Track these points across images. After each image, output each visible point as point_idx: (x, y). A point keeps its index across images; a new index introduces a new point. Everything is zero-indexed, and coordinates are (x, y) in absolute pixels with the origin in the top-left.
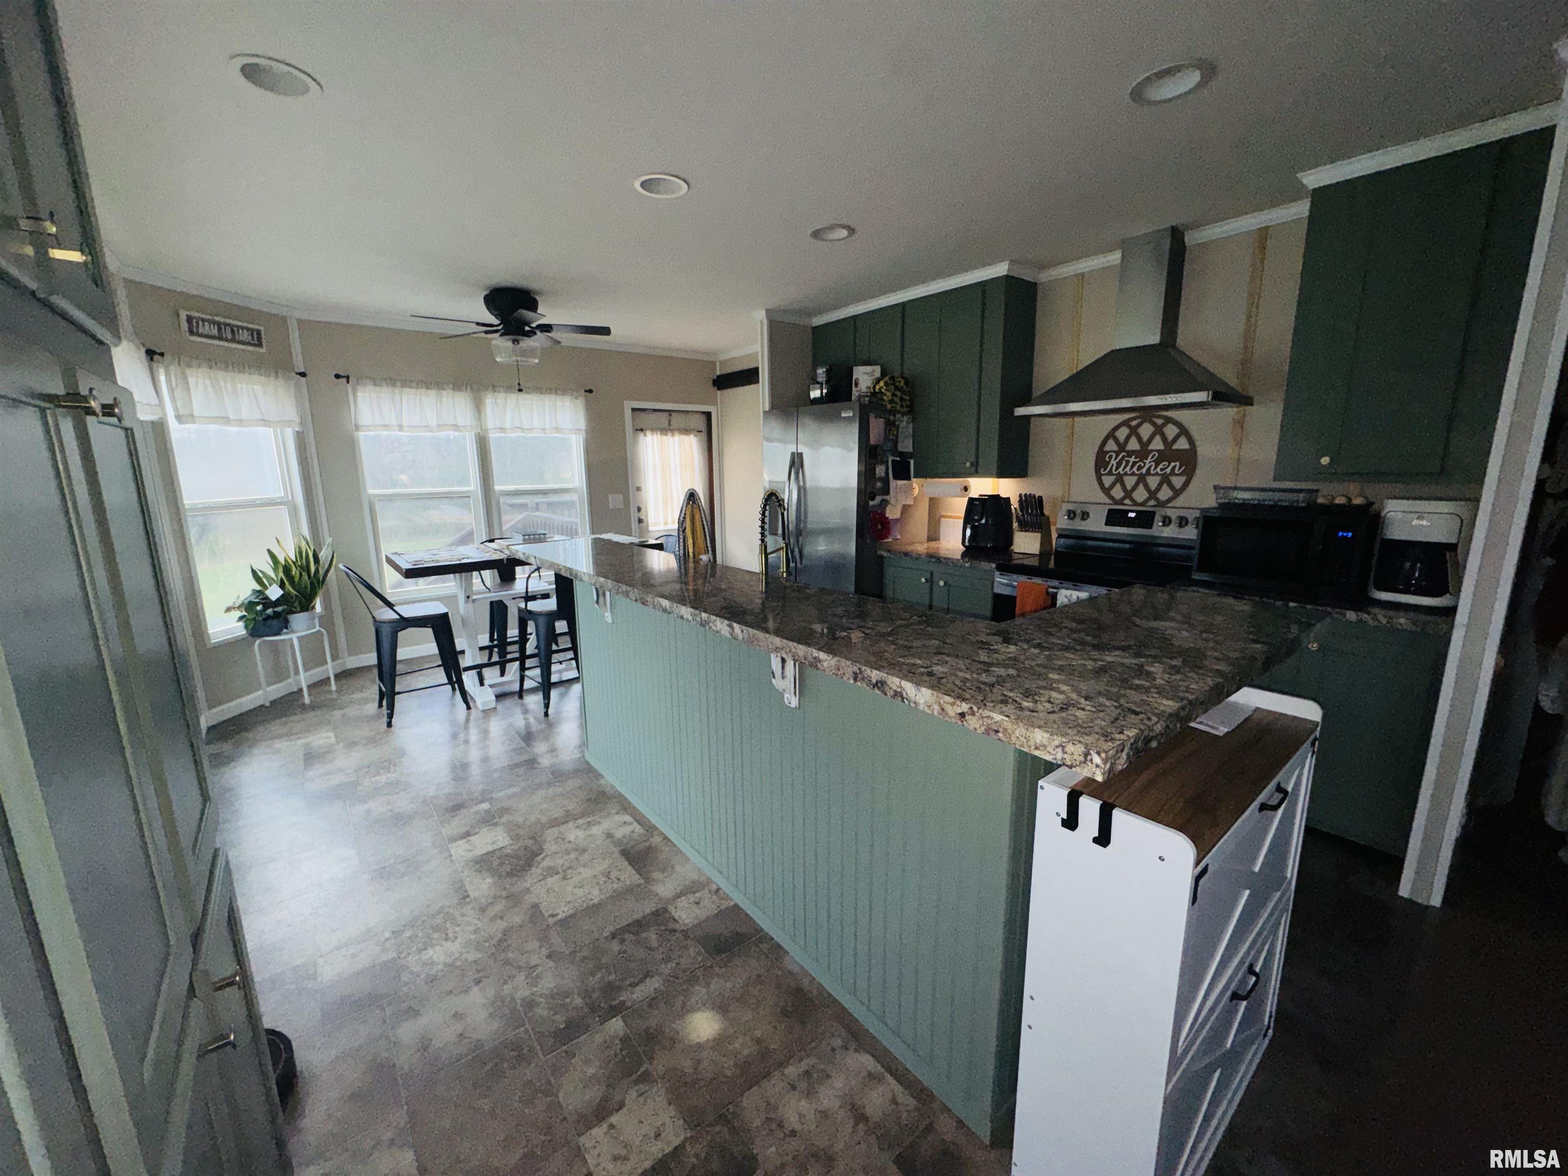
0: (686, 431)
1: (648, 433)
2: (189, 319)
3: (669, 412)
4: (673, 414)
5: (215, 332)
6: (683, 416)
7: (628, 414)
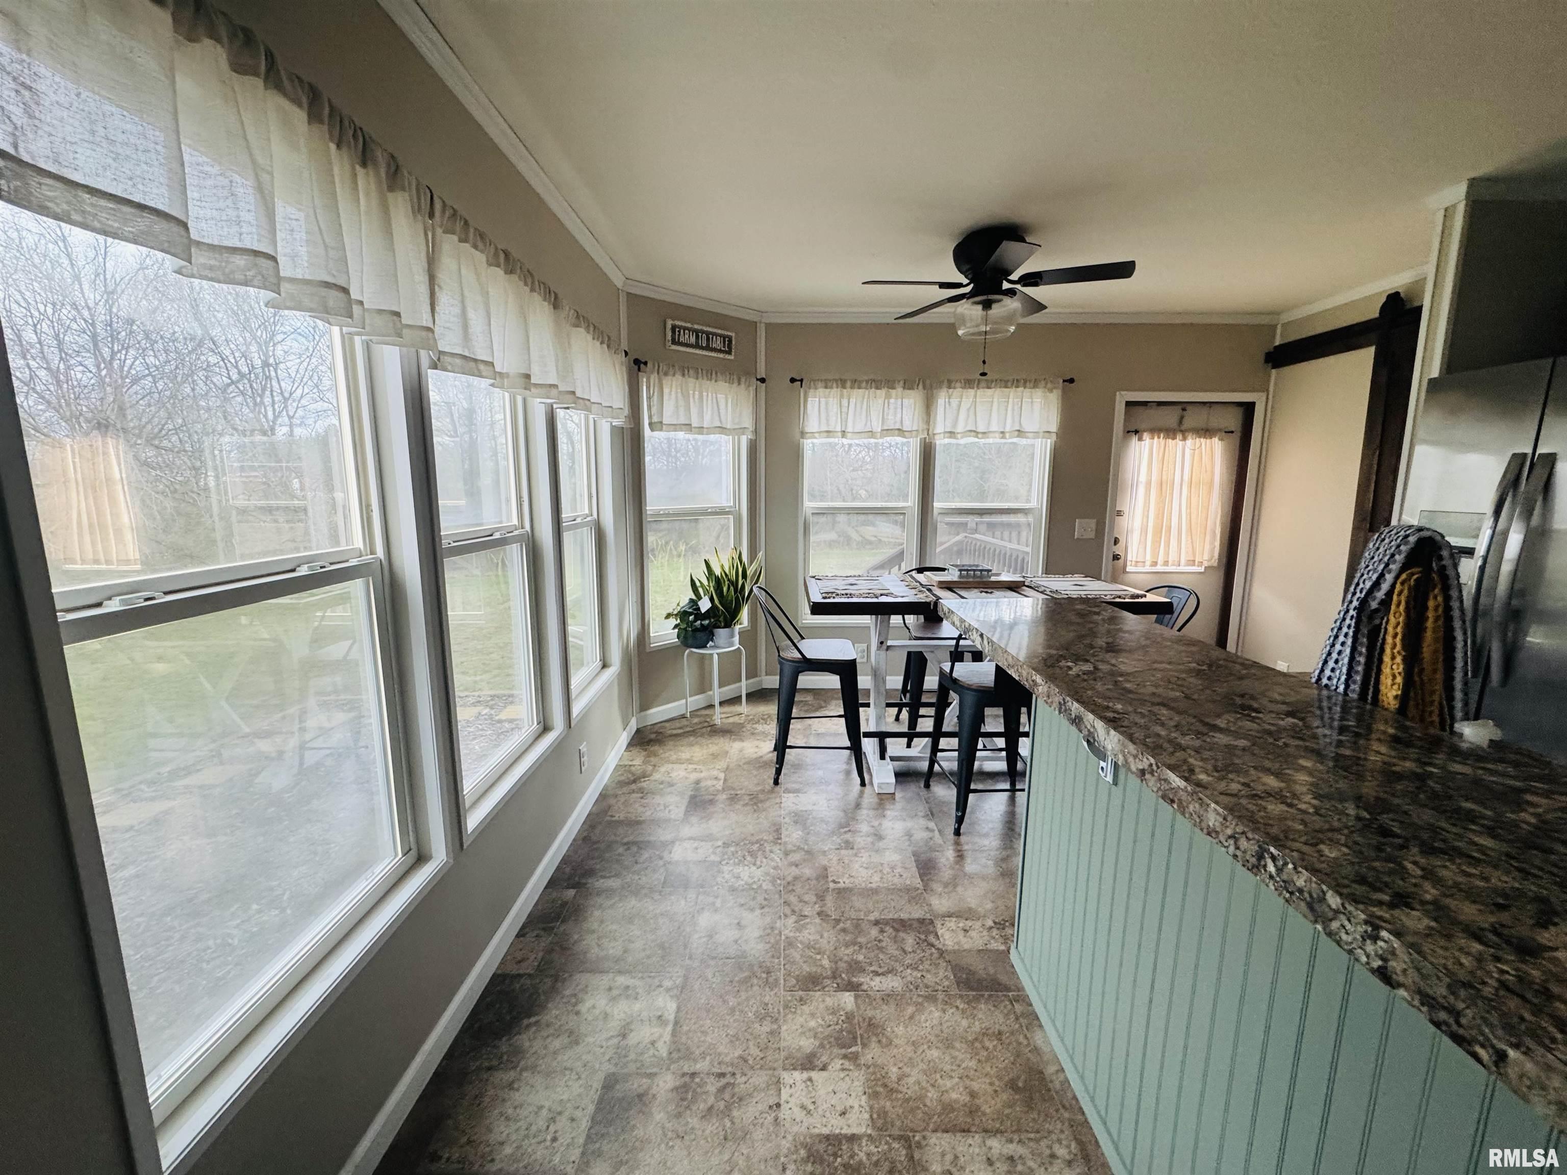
0: (1206, 432)
1: (1146, 436)
2: (674, 328)
3: (1184, 406)
4: (1189, 408)
5: (693, 340)
6: (1205, 410)
7: (1120, 408)
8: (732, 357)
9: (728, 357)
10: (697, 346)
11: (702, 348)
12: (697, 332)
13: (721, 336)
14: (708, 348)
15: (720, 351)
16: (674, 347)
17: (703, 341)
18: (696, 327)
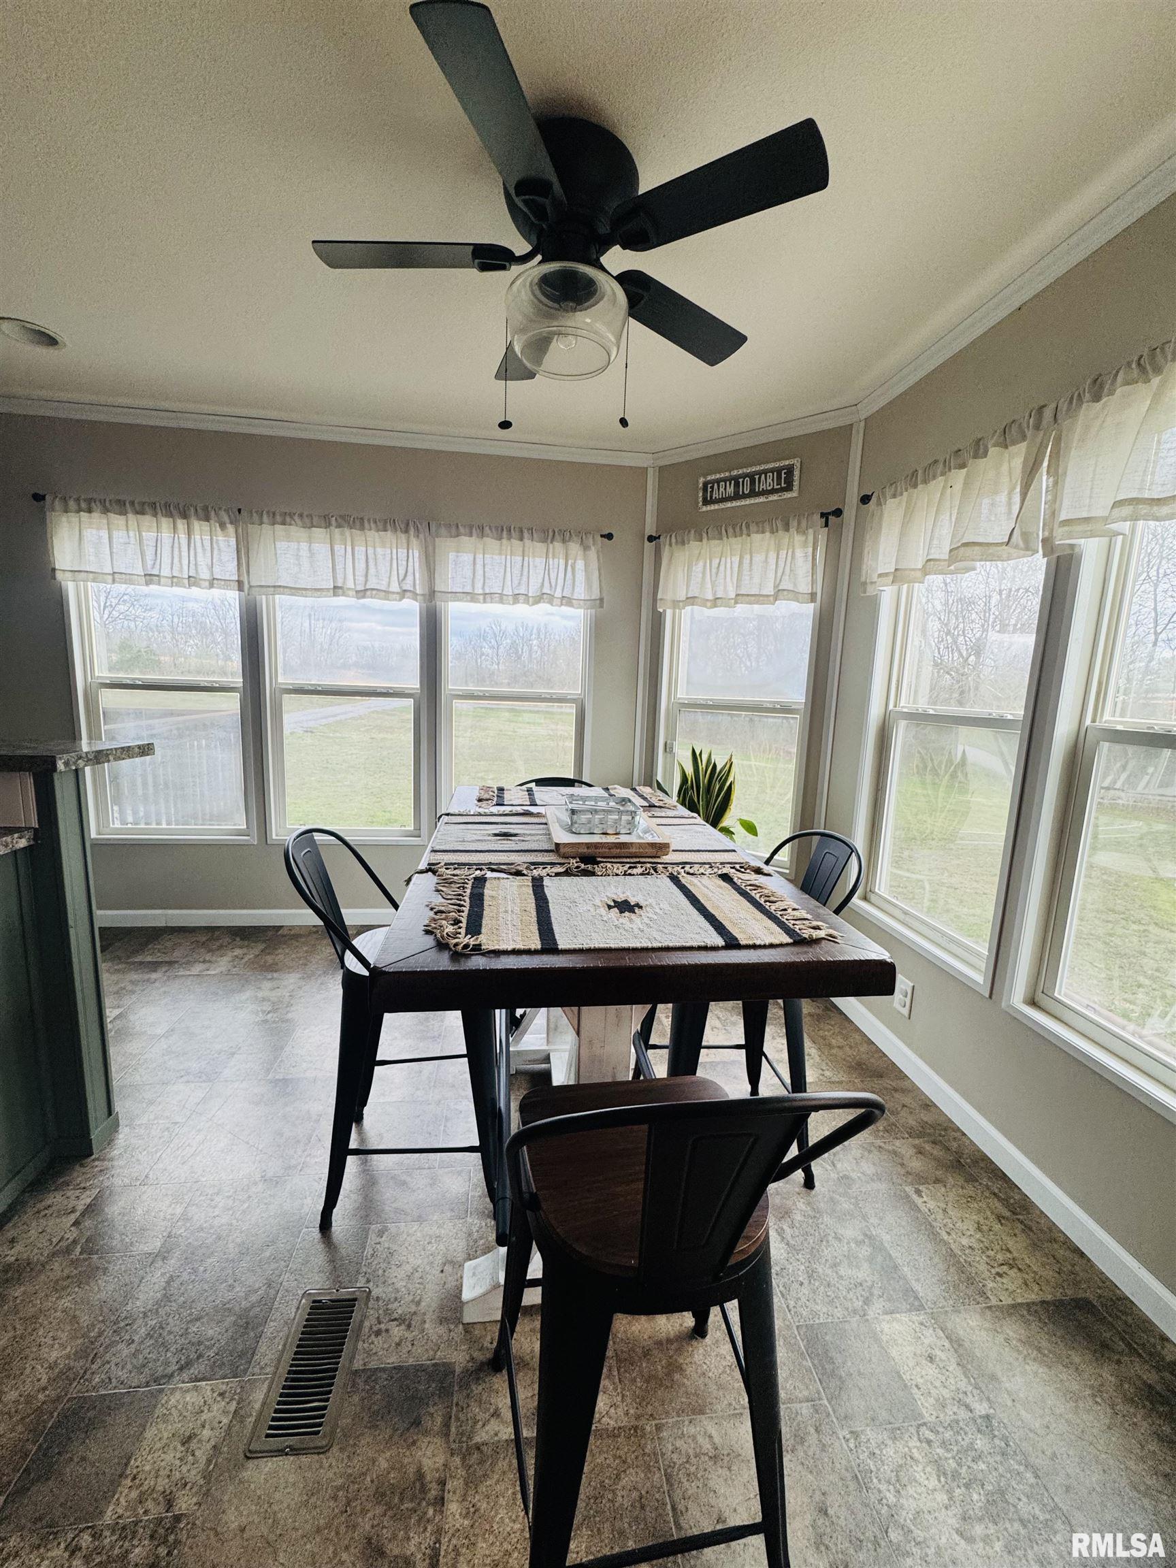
2: (705, 485)
8: (794, 494)
9: (788, 495)
10: (737, 496)
11: (745, 496)
12: (736, 480)
13: (772, 471)
14: (753, 494)
15: (773, 491)
16: (709, 508)
17: (743, 487)
18: (735, 473)
